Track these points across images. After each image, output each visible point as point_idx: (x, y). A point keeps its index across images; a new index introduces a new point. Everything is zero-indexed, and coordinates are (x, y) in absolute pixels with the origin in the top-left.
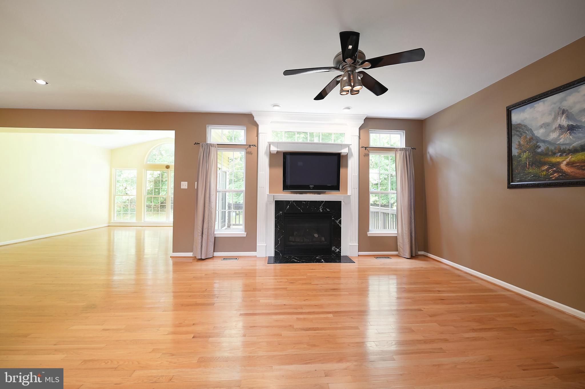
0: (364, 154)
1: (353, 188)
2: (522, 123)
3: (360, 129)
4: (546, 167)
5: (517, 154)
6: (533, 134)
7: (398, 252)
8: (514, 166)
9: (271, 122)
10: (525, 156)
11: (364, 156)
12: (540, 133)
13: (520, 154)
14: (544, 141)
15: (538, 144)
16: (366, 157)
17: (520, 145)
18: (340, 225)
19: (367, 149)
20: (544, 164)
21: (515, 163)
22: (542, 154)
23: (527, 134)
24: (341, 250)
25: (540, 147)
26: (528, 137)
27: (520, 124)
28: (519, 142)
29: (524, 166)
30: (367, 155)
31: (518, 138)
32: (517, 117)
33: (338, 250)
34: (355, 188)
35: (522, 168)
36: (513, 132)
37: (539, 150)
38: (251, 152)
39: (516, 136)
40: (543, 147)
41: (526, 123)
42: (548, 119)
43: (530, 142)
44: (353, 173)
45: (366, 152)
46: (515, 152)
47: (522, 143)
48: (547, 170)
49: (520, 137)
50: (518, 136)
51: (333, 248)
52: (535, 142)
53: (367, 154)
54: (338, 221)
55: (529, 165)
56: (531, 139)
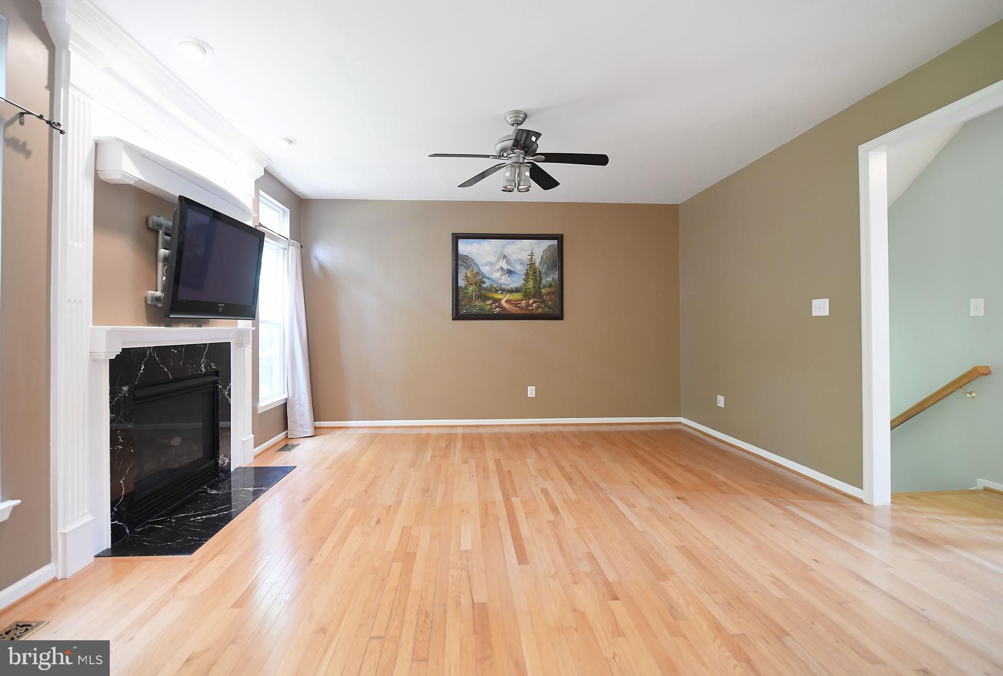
2: (470, 256)
4: (490, 302)
5: (463, 286)
6: (480, 270)
8: (460, 298)
10: (472, 288)
12: (485, 270)
13: (467, 286)
14: (489, 278)
15: (484, 279)
17: (466, 276)
20: (489, 298)
21: (461, 294)
22: (487, 289)
23: (473, 267)
25: (485, 283)
26: (475, 271)
27: (467, 256)
28: (466, 275)
29: (471, 298)
31: (465, 269)
32: (465, 247)
35: (469, 300)
36: (460, 262)
37: (484, 286)
39: (462, 267)
40: (487, 284)
41: (473, 256)
42: (493, 259)
43: (476, 276)
46: (462, 283)
47: (468, 275)
48: (491, 305)
49: (467, 269)
50: (465, 267)
52: (481, 277)
55: (475, 298)
56: (477, 273)
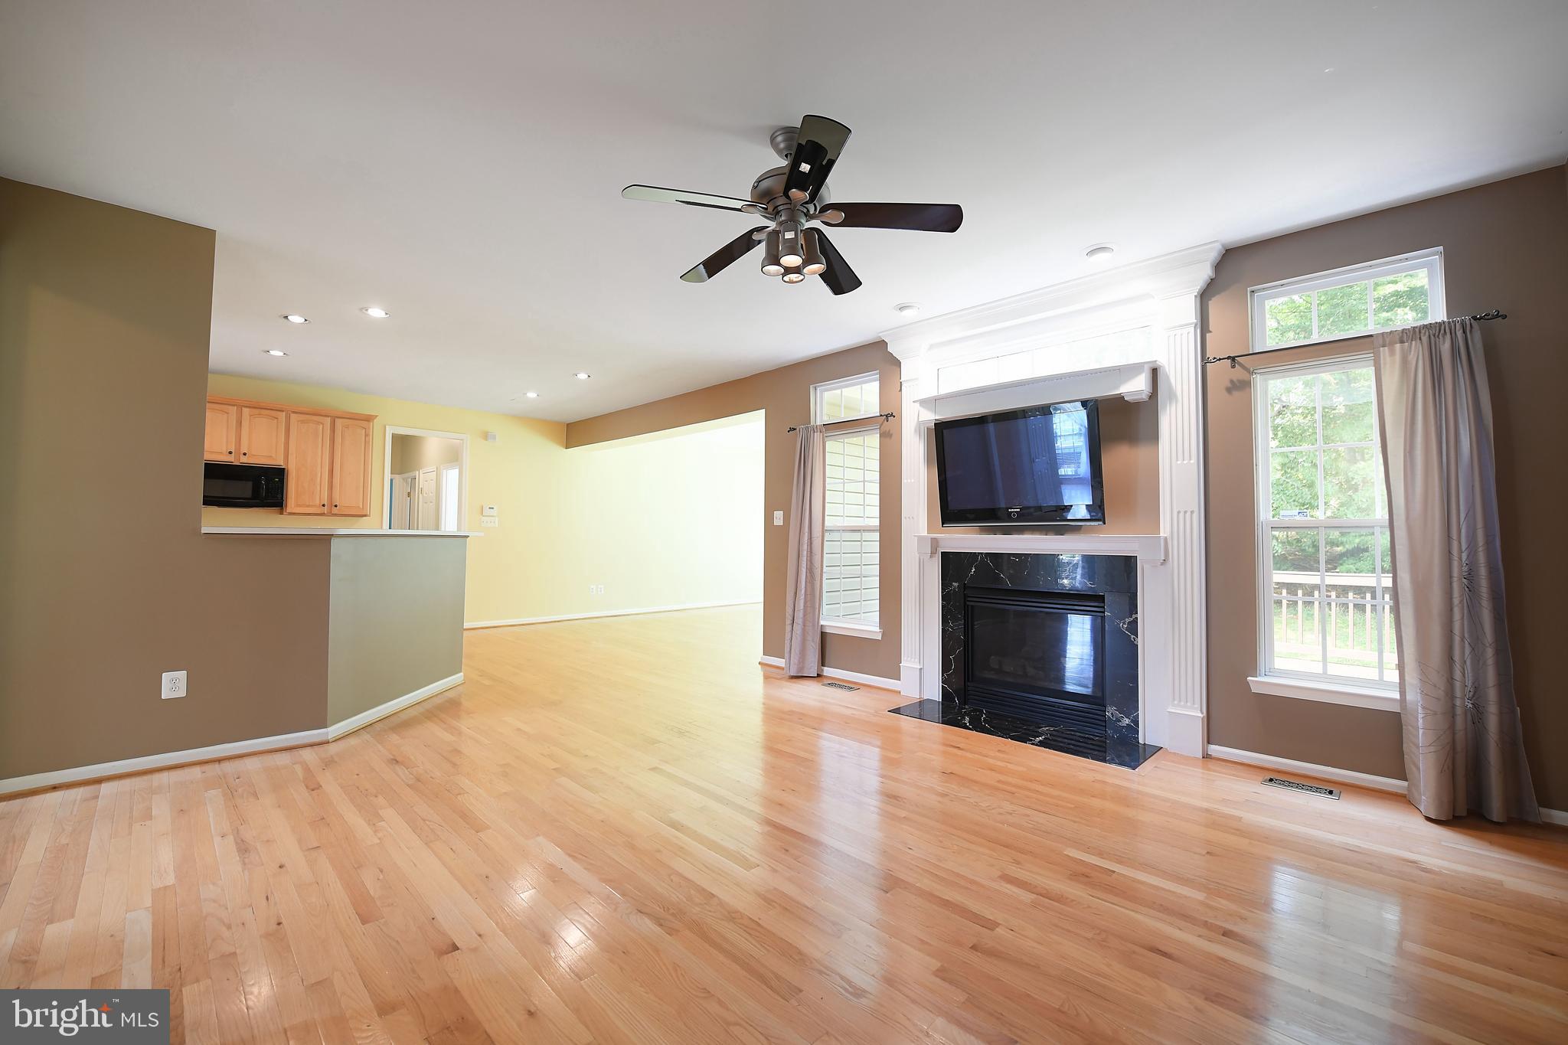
0: (1229, 385)
1: (1179, 512)
3: (1205, 296)
7: (1405, 784)
9: (931, 347)
11: (1229, 390)
16: (1236, 394)
18: (1133, 636)
19: (1240, 364)
24: (1136, 723)
30: (1242, 386)
33: (1127, 721)
34: (1185, 512)
38: (889, 431)
44: (1177, 460)
45: (1238, 373)
51: (1111, 711)
53: (1239, 381)
54: (1124, 623)
